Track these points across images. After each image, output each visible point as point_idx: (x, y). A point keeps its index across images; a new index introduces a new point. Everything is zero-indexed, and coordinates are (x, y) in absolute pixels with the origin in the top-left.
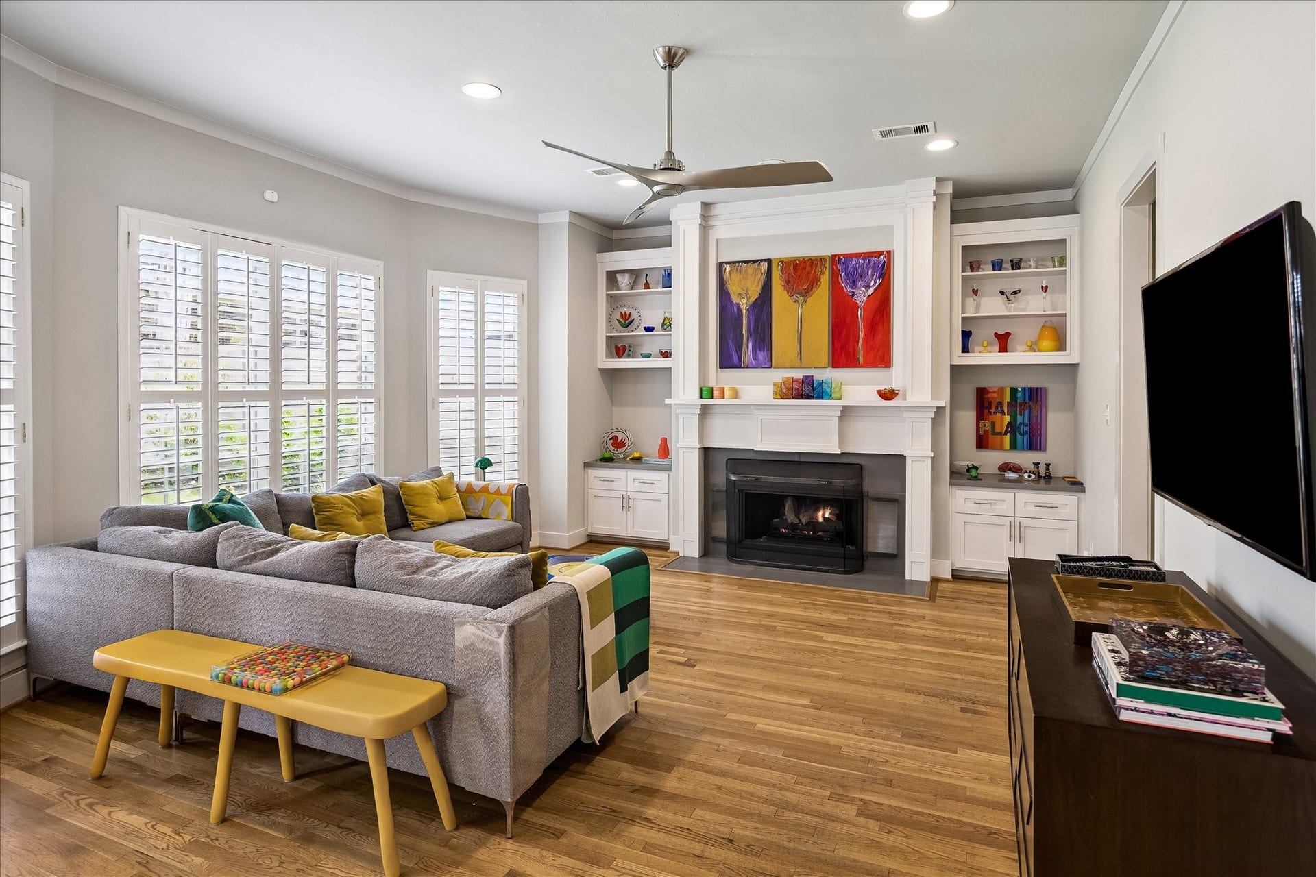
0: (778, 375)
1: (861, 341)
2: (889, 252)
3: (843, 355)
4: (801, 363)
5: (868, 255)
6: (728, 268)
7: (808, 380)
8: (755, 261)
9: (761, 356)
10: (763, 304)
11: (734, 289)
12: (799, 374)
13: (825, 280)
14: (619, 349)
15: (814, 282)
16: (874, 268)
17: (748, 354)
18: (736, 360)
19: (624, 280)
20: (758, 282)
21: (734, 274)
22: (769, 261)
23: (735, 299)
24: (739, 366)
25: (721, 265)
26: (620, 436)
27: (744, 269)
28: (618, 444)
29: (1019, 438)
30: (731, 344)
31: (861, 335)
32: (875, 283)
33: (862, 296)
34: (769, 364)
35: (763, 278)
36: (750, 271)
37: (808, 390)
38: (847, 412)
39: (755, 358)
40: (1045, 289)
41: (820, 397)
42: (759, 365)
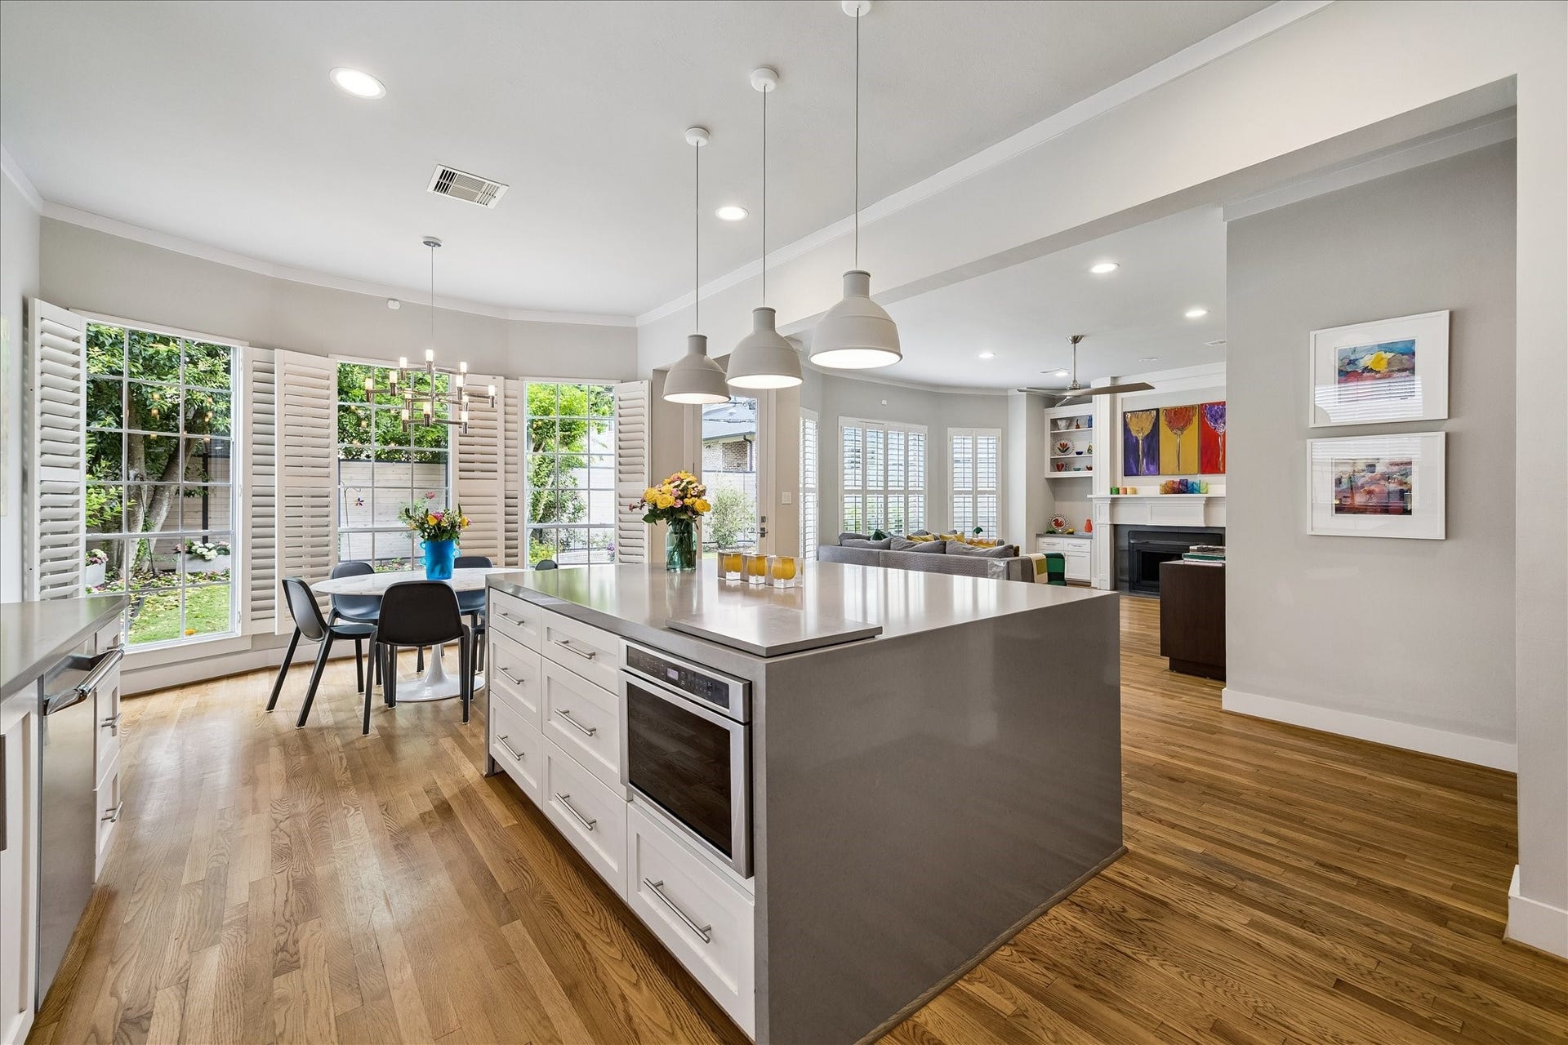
0: (1163, 480)
1: (1220, 457)
3: (1207, 467)
4: (1179, 472)
6: (1130, 415)
7: (1181, 482)
8: (1148, 410)
9: (1152, 468)
10: (1153, 436)
11: (1134, 429)
12: (1177, 479)
13: (1196, 420)
14: (1058, 466)
15: (1188, 421)
17: (1144, 467)
18: (1135, 470)
19: (1062, 424)
20: (1150, 423)
21: (1133, 419)
22: (1158, 410)
23: (1134, 434)
24: (1137, 474)
25: (1125, 413)
26: (1060, 519)
27: (1140, 415)
28: (1058, 523)
30: (1131, 461)
31: (1220, 453)
33: (1221, 429)
34: (1157, 473)
35: (1154, 421)
36: (1144, 416)
37: (1184, 488)
38: (1209, 501)
39: (1148, 469)
41: (1192, 492)
42: (1150, 474)
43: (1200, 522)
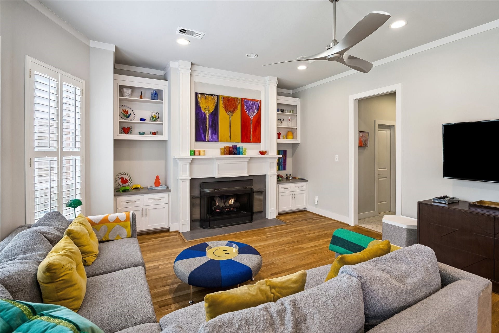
0: (222, 145)
1: (251, 132)
2: (260, 101)
3: (245, 138)
4: (230, 140)
5: (254, 101)
6: (200, 96)
7: (234, 147)
8: (212, 95)
9: (214, 136)
10: (215, 114)
11: (203, 105)
12: (230, 145)
13: (239, 107)
14: (126, 130)
15: (235, 108)
16: (256, 106)
17: (209, 135)
18: (203, 138)
19: (127, 92)
20: (213, 104)
21: (203, 99)
22: (218, 96)
23: (203, 110)
24: (205, 140)
25: (196, 94)
26: (125, 177)
27: (207, 97)
28: (124, 181)
29: (280, 166)
30: (201, 130)
31: (252, 131)
32: (256, 111)
33: (252, 116)
34: (217, 140)
35: (216, 103)
36: (210, 99)
37: (234, 151)
38: (250, 160)
39: (212, 137)
40: (289, 120)
41: (239, 154)
42: (213, 141)
43: (244, 174)
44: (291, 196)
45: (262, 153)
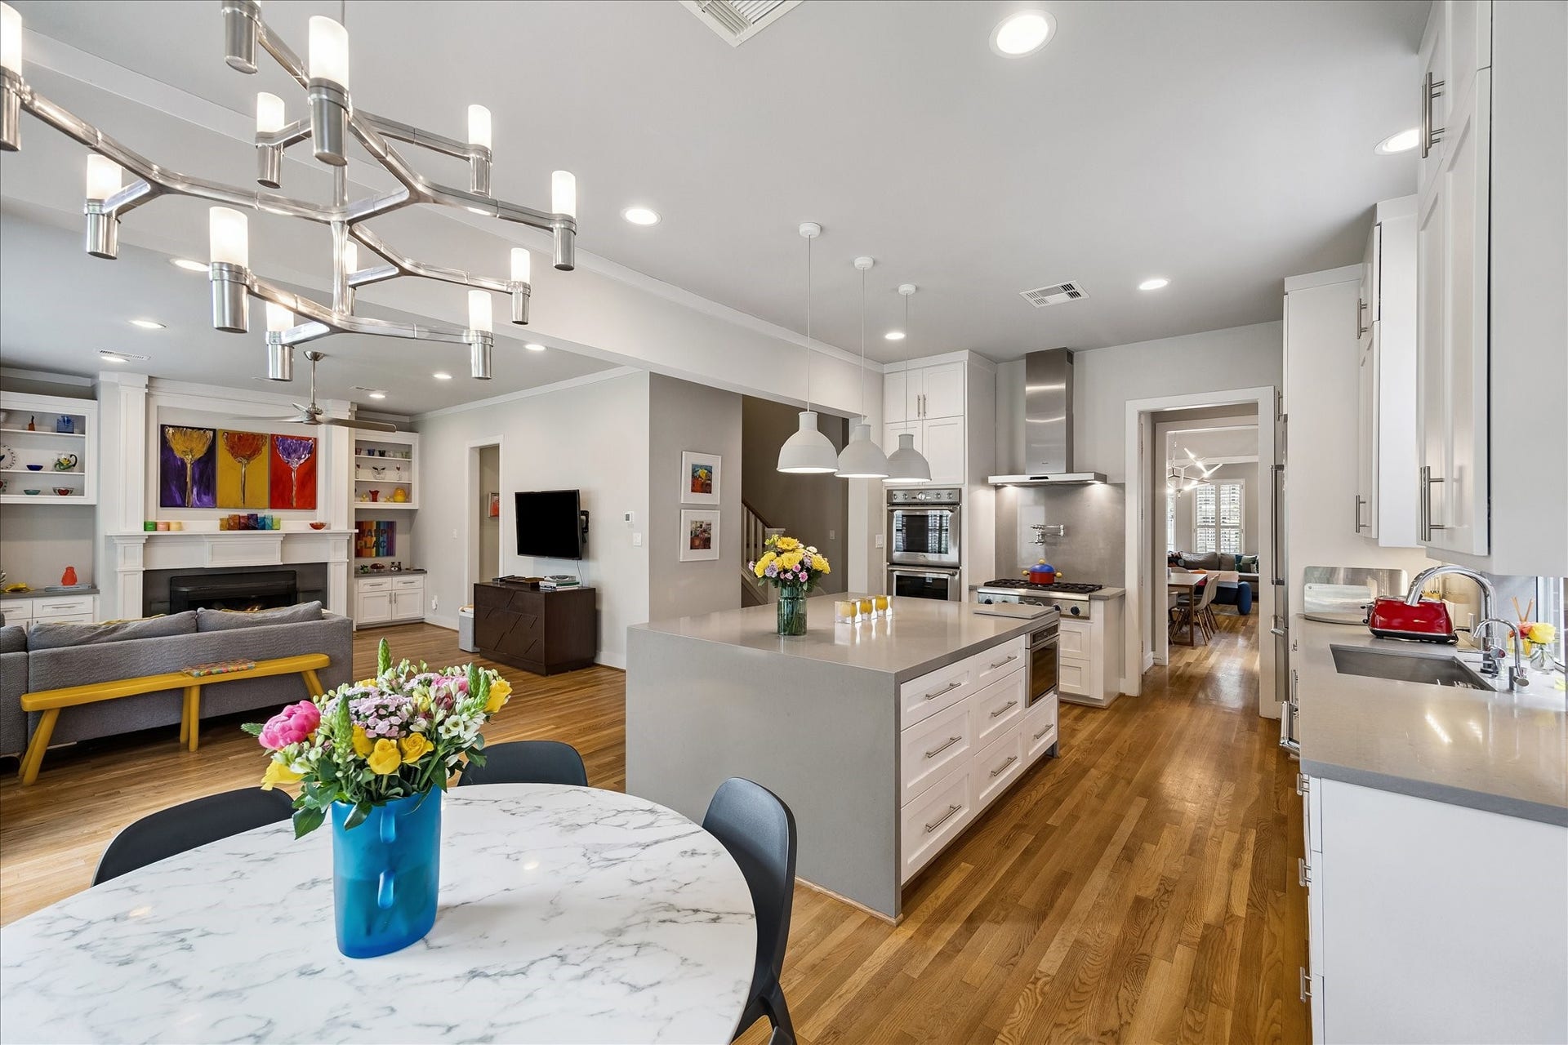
0: (225, 513)
1: (294, 492)
2: (315, 440)
3: (280, 499)
4: (244, 505)
5: (301, 439)
6: (171, 430)
7: (250, 517)
8: (202, 429)
9: (205, 499)
10: (207, 461)
11: (178, 447)
12: (244, 513)
13: (266, 450)
15: (256, 451)
16: (304, 447)
17: (193, 497)
18: (179, 501)
20: (204, 444)
21: (178, 436)
22: (214, 431)
23: (178, 455)
24: (183, 505)
25: (163, 427)
27: (189, 433)
29: (381, 549)
30: (173, 488)
31: (295, 488)
32: (305, 457)
33: (295, 464)
34: (213, 504)
35: (209, 442)
36: (195, 435)
37: (252, 523)
38: (288, 538)
39: (199, 499)
40: (398, 469)
41: (263, 528)
42: (203, 505)
43: (275, 560)
44: (388, 599)
45: (315, 526)
